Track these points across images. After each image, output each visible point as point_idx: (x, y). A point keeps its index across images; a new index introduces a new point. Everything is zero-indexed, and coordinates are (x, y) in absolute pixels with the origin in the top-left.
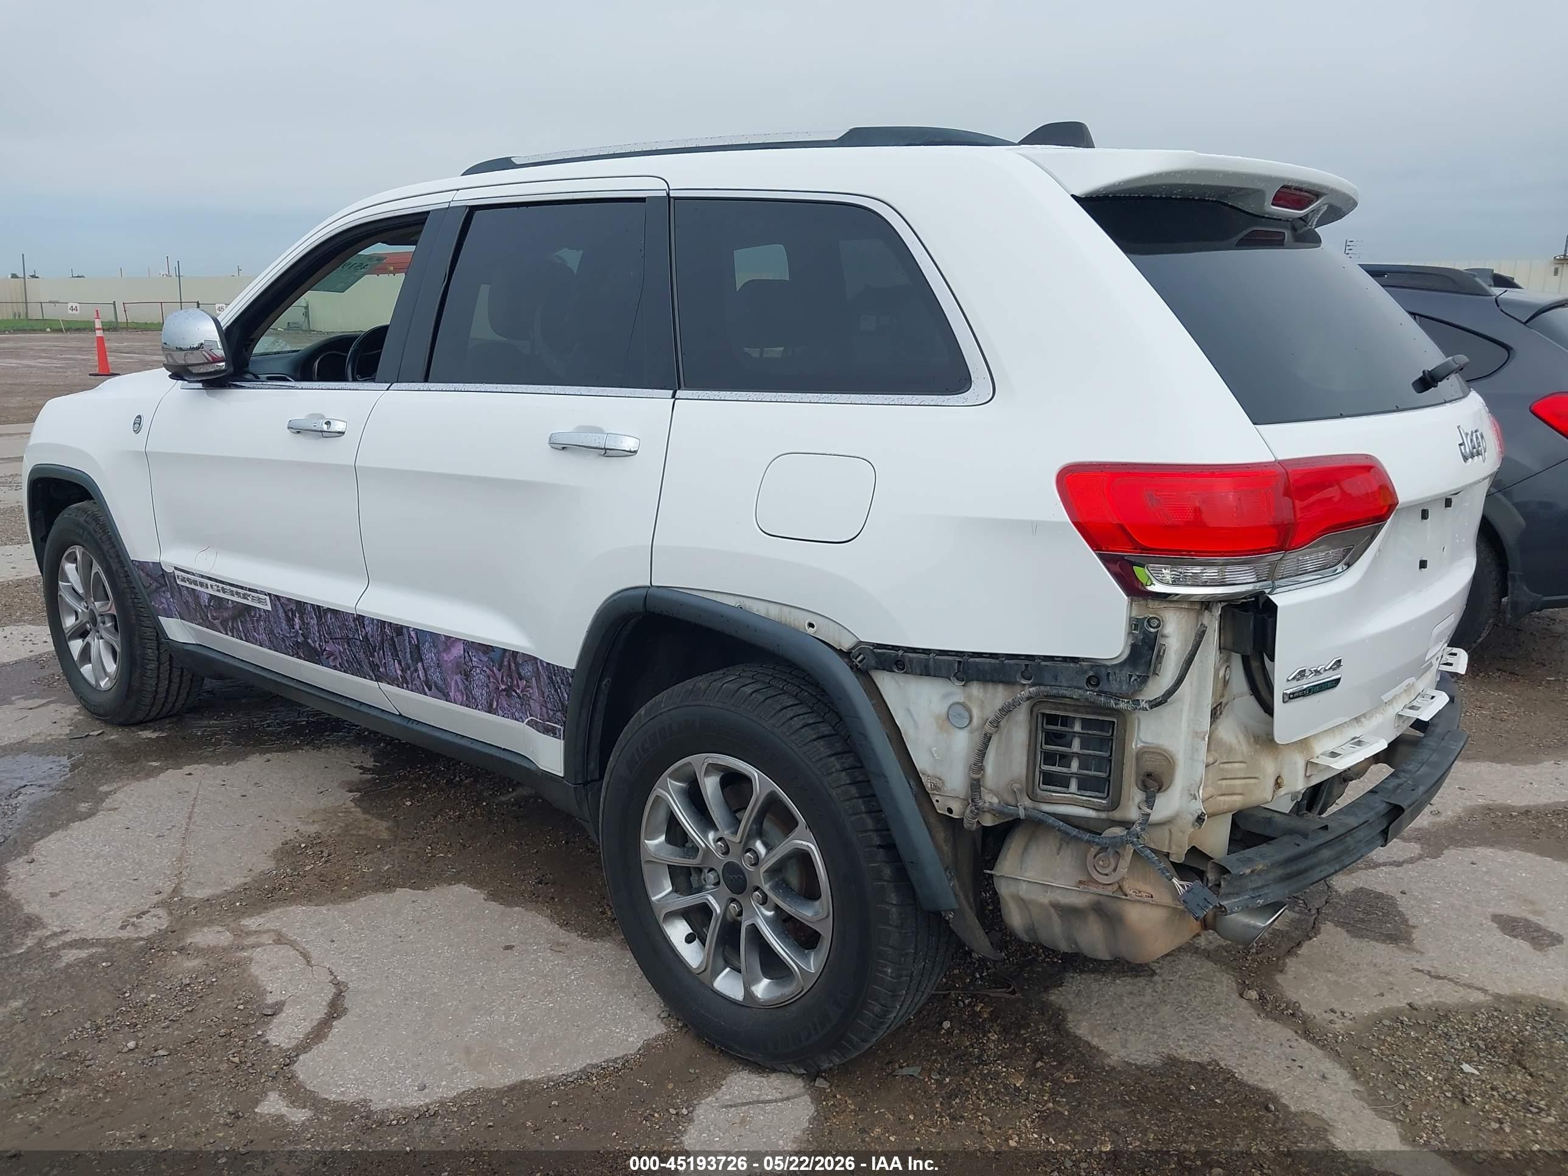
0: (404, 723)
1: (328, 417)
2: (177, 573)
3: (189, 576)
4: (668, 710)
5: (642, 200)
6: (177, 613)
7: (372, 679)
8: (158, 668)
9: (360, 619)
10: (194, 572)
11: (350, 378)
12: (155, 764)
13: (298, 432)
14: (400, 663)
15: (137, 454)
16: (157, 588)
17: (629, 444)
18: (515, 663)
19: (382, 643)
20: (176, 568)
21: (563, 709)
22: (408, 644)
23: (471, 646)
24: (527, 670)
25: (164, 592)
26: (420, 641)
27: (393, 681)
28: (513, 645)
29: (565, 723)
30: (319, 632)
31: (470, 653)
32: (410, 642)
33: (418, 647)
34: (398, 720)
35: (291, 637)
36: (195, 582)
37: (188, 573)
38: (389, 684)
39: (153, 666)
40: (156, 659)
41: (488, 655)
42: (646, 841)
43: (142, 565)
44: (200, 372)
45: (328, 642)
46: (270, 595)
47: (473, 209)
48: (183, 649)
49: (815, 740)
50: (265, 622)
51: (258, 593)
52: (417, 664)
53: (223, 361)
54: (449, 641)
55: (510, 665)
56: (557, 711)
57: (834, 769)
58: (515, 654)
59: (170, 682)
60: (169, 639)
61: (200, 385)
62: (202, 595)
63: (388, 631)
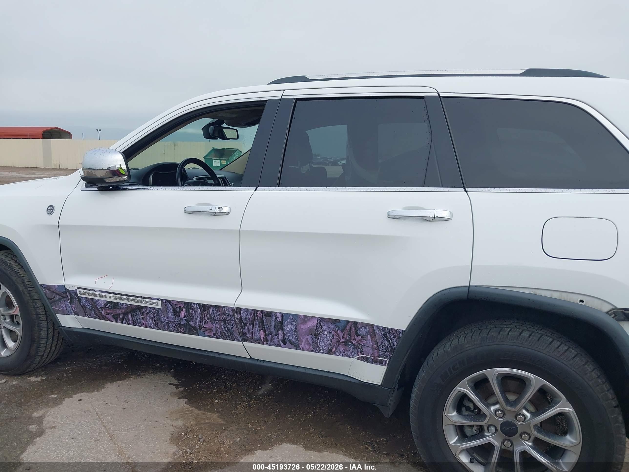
0: (254, 362)
1: (220, 205)
2: (78, 290)
3: (89, 291)
4: (473, 348)
5: (422, 97)
6: (72, 312)
7: (239, 341)
8: (47, 343)
9: (239, 310)
10: (95, 289)
11: (180, 184)
12: (54, 396)
13: (192, 213)
14: (265, 331)
15: (51, 227)
16: (59, 299)
17: (445, 214)
18: (355, 328)
19: (253, 322)
20: (78, 288)
21: (391, 350)
22: (274, 321)
23: (321, 320)
24: (363, 332)
25: (65, 301)
26: (284, 319)
27: (259, 341)
28: (354, 319)
29: (390, 357)
30: (201, 318)
31: (322, 324)
32: (276, 320)
33: (281, 323)
34: (250, 361)
35: (176, 322)
36: (95, 295)
37: (90, 290)
38: (252, 342)
39: (44, 341)
40: (46, 337)
41: (335, 324)
42: (448, 415)
43: (48, 287)
44: (111, 181)
45: (208, 323)
46: (162, 300)
47: (297, 100)
48: (73, 332)
49: (574, 357)
50: (154, 314)
51: (151, 299)
52: (279, 330)
53: (126, 176)
54: (306, 318)
55: (350, 329)
56: (386, 352)
57: (588, 372)
58: (355, 324)
59: (51, 349)
60: (62, 326)
61: (96, 189)
62: (100, 302)
63: (259, 315)
